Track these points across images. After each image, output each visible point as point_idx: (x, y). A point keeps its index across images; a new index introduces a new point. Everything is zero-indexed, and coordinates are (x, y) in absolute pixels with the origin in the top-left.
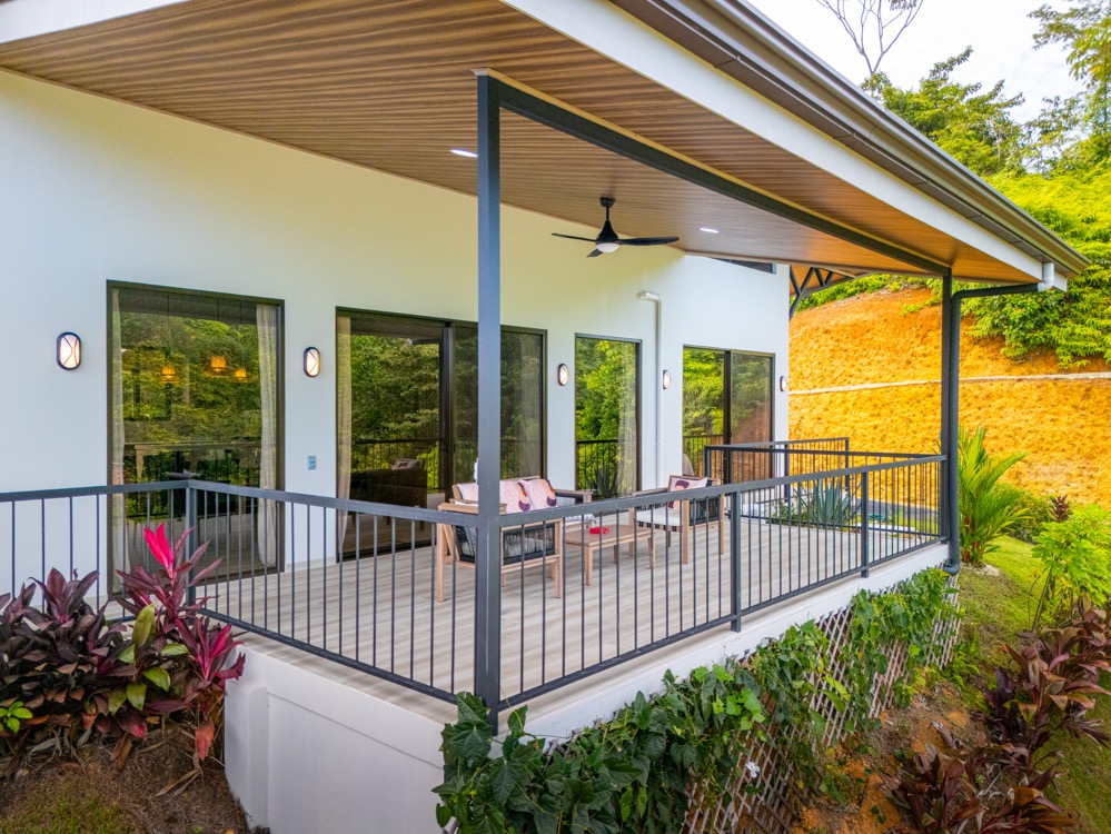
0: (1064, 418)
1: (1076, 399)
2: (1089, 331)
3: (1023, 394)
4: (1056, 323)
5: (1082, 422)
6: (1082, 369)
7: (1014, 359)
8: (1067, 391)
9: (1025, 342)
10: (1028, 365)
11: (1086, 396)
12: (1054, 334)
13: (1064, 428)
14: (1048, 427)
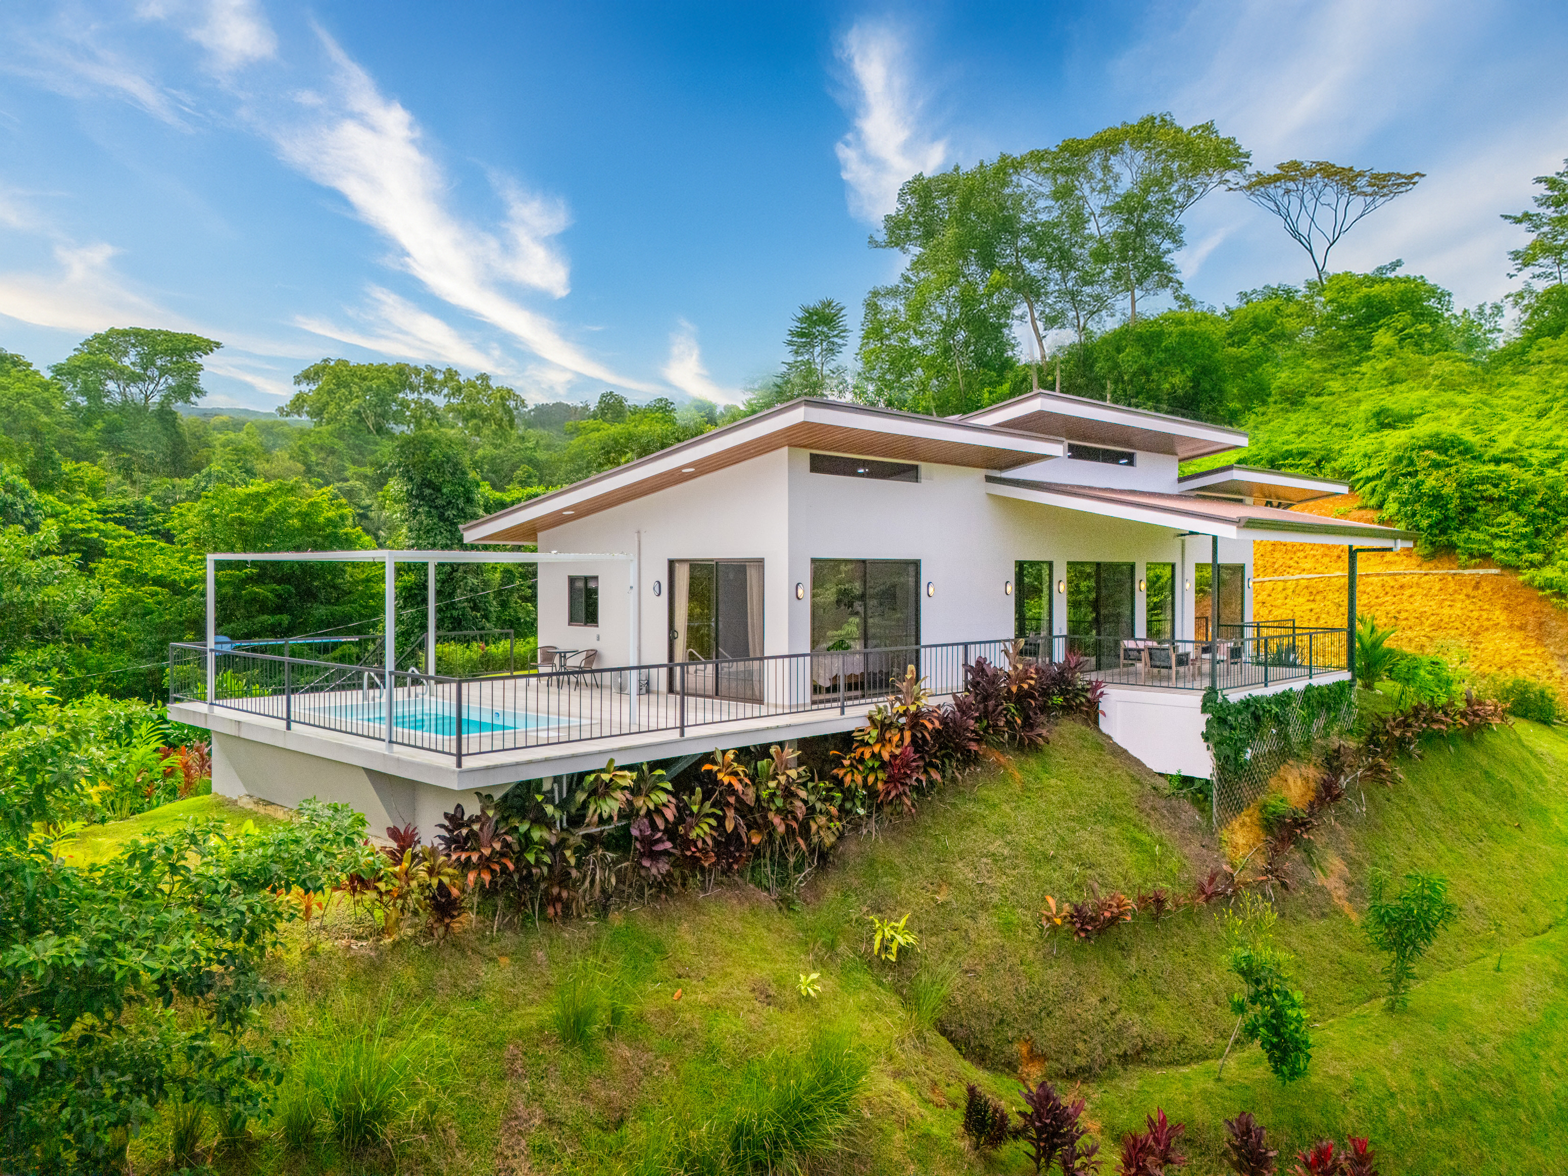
0: (1459, 605)
1: (1469, 590)
2: (1481, 536)
3: (1428, 586)
4: (1457, 530)
5: (1471, 607)
6: (1476, 566)
7: (1424, 556)
8: (1462, 584)
9: (1432, 543)
10: (1435, 561)
11: (1476, 587)
12: (1454, 538)
13: (1459, 612)
14: (1446, 611)
